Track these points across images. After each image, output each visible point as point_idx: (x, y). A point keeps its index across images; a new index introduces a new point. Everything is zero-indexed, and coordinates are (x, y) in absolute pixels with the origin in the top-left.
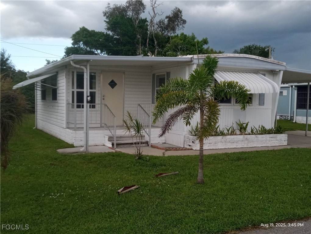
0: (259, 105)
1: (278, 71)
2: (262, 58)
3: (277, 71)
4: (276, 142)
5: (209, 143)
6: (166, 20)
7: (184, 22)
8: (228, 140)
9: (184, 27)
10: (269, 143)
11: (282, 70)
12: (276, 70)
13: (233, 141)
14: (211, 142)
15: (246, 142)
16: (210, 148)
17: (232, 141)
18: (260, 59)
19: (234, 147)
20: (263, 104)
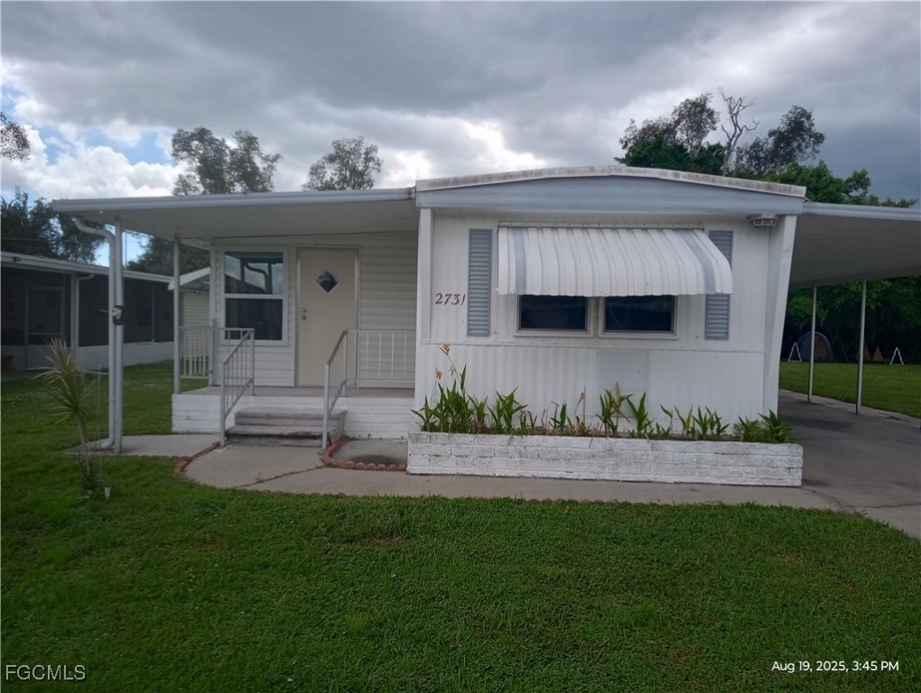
0: (707, 338)
1: (771, 216)
2: (690, 177)
3: (764, 216)
4: (748, 473)
5: (457, 456)
6: (771, 140)
7: (819, 138)
8: (530, 450)
9: (817, 152)
10: (715, 472)
11: (791, 215)
12: (760, 215)
13: (553, 455)
14: (464, 451)
15: (611, 461)
16: (461, 472)
17: (550, 453)
18: (681, 179)
19: (556, 475)
20: (725, 336)
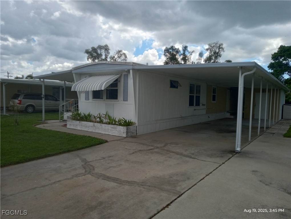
0: (124, 101)
13: (86, 126)
20: (127, 100)
